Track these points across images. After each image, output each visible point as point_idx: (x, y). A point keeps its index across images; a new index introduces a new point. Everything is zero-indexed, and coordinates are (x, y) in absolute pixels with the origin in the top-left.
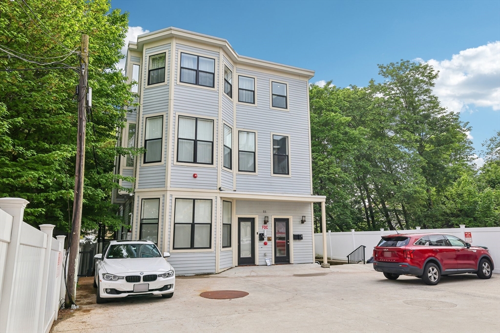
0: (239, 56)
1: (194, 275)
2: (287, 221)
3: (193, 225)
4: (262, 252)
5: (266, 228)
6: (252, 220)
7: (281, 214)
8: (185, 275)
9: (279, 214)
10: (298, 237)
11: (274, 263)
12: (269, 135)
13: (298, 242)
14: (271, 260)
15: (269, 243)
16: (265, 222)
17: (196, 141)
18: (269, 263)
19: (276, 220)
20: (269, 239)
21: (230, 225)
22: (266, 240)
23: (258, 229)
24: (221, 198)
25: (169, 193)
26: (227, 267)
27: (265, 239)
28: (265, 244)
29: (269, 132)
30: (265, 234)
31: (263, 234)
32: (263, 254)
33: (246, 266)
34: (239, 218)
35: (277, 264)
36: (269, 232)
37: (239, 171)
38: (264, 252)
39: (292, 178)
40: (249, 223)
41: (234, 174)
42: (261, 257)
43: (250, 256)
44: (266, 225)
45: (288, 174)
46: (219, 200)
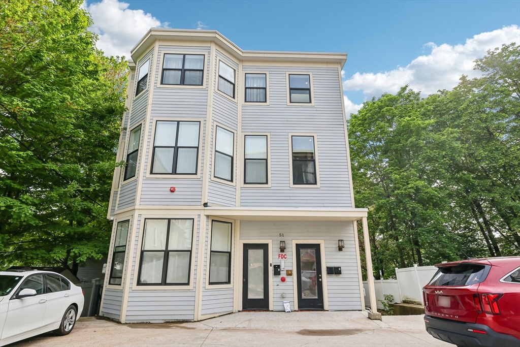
0: (244, 51)
1: (163, 322)
2: (317, 247)
3: (167, 253)
4: (278, 292)
5: (284, 257)
6: (265, 247)
7: (306, 238)
8: (151, 322)
9: (304, 238)
10: (334, 271)
11: (297, 308)
12: (287, 137)
13: (334, 278)
14: (292, 302)
15: (288, 279)
16: (282, 250)
17: (176, 148)
18: (288, 308)
19: (299, 247)
20: (289, 273)
21: (230, 253)
22: (283, 274)
23: (273, 259)
24: (208, 216)
25: (137, 213)
26: (220, 313)
27: (281, 272)
28: (283, 280)
29: (287, 134)
30: (282, 267)
31: (279, 266)
32: (279, 295)
33: (254, 311)
34: (244, 244)
35: (301, 311)
36: (289, 263)
37: (245, 183)
38: (282, 292)
39: (322, 188)
40: (261, 252)
41: (238, 188)
42: (276, 300)
43: (262, 297)
44: (284, 254)
45: (315, 183)
46: (203, 220)
